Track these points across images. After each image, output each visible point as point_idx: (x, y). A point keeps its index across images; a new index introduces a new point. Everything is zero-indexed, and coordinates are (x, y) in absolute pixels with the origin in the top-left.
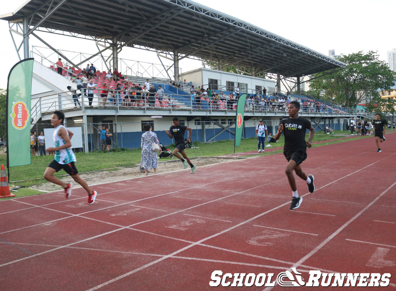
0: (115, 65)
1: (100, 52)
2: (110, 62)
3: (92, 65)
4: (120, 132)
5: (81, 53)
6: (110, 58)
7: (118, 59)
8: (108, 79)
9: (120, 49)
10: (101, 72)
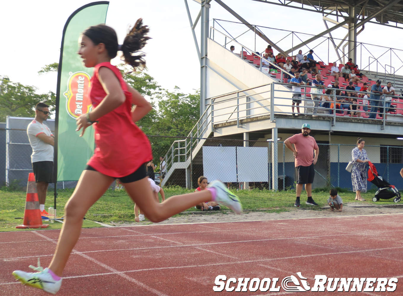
0: (352, 52)
1: (329, 31)
2: (344, 49)
3: (311, 51)
4: (336, 161)
5: (293, 32)
6: (345, 42)
7: (357, 44)
8: (334, 74)
9: (361, 27)
10: (326, 63)
